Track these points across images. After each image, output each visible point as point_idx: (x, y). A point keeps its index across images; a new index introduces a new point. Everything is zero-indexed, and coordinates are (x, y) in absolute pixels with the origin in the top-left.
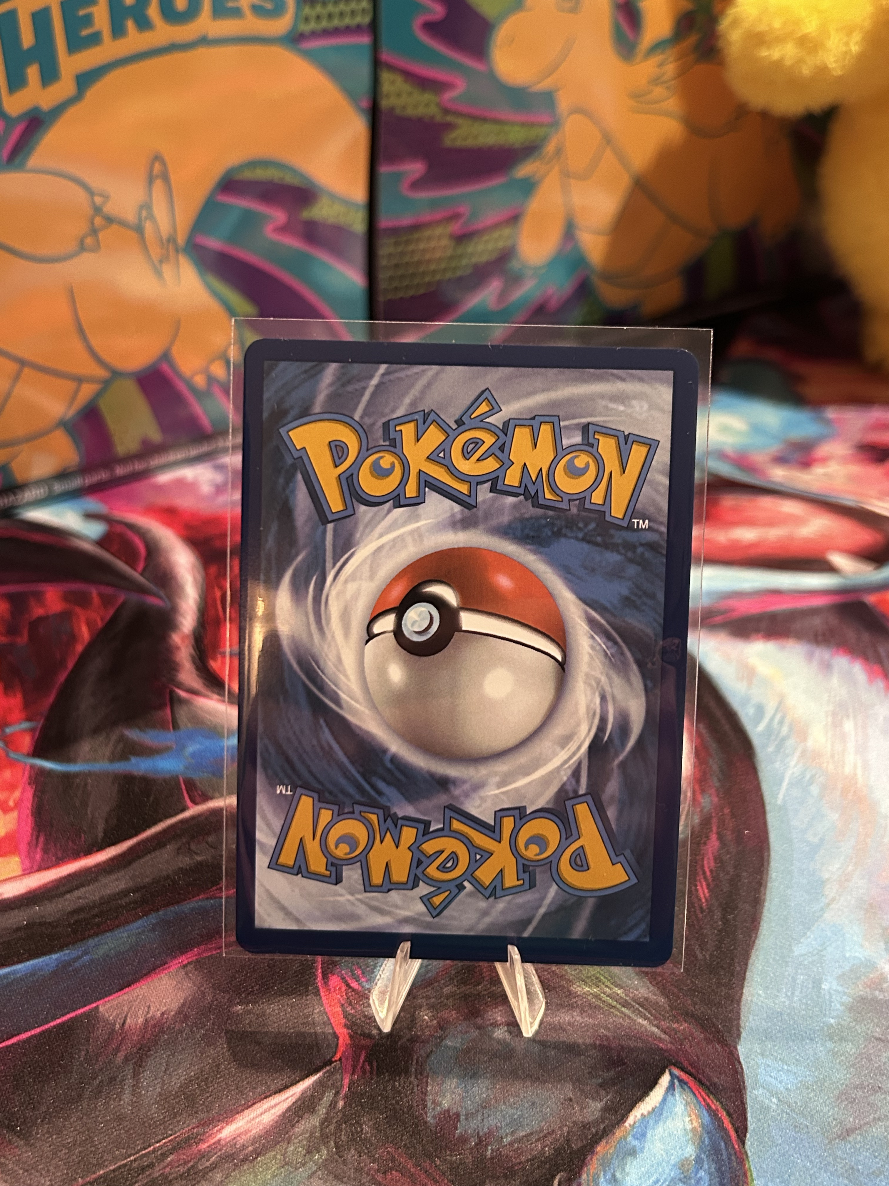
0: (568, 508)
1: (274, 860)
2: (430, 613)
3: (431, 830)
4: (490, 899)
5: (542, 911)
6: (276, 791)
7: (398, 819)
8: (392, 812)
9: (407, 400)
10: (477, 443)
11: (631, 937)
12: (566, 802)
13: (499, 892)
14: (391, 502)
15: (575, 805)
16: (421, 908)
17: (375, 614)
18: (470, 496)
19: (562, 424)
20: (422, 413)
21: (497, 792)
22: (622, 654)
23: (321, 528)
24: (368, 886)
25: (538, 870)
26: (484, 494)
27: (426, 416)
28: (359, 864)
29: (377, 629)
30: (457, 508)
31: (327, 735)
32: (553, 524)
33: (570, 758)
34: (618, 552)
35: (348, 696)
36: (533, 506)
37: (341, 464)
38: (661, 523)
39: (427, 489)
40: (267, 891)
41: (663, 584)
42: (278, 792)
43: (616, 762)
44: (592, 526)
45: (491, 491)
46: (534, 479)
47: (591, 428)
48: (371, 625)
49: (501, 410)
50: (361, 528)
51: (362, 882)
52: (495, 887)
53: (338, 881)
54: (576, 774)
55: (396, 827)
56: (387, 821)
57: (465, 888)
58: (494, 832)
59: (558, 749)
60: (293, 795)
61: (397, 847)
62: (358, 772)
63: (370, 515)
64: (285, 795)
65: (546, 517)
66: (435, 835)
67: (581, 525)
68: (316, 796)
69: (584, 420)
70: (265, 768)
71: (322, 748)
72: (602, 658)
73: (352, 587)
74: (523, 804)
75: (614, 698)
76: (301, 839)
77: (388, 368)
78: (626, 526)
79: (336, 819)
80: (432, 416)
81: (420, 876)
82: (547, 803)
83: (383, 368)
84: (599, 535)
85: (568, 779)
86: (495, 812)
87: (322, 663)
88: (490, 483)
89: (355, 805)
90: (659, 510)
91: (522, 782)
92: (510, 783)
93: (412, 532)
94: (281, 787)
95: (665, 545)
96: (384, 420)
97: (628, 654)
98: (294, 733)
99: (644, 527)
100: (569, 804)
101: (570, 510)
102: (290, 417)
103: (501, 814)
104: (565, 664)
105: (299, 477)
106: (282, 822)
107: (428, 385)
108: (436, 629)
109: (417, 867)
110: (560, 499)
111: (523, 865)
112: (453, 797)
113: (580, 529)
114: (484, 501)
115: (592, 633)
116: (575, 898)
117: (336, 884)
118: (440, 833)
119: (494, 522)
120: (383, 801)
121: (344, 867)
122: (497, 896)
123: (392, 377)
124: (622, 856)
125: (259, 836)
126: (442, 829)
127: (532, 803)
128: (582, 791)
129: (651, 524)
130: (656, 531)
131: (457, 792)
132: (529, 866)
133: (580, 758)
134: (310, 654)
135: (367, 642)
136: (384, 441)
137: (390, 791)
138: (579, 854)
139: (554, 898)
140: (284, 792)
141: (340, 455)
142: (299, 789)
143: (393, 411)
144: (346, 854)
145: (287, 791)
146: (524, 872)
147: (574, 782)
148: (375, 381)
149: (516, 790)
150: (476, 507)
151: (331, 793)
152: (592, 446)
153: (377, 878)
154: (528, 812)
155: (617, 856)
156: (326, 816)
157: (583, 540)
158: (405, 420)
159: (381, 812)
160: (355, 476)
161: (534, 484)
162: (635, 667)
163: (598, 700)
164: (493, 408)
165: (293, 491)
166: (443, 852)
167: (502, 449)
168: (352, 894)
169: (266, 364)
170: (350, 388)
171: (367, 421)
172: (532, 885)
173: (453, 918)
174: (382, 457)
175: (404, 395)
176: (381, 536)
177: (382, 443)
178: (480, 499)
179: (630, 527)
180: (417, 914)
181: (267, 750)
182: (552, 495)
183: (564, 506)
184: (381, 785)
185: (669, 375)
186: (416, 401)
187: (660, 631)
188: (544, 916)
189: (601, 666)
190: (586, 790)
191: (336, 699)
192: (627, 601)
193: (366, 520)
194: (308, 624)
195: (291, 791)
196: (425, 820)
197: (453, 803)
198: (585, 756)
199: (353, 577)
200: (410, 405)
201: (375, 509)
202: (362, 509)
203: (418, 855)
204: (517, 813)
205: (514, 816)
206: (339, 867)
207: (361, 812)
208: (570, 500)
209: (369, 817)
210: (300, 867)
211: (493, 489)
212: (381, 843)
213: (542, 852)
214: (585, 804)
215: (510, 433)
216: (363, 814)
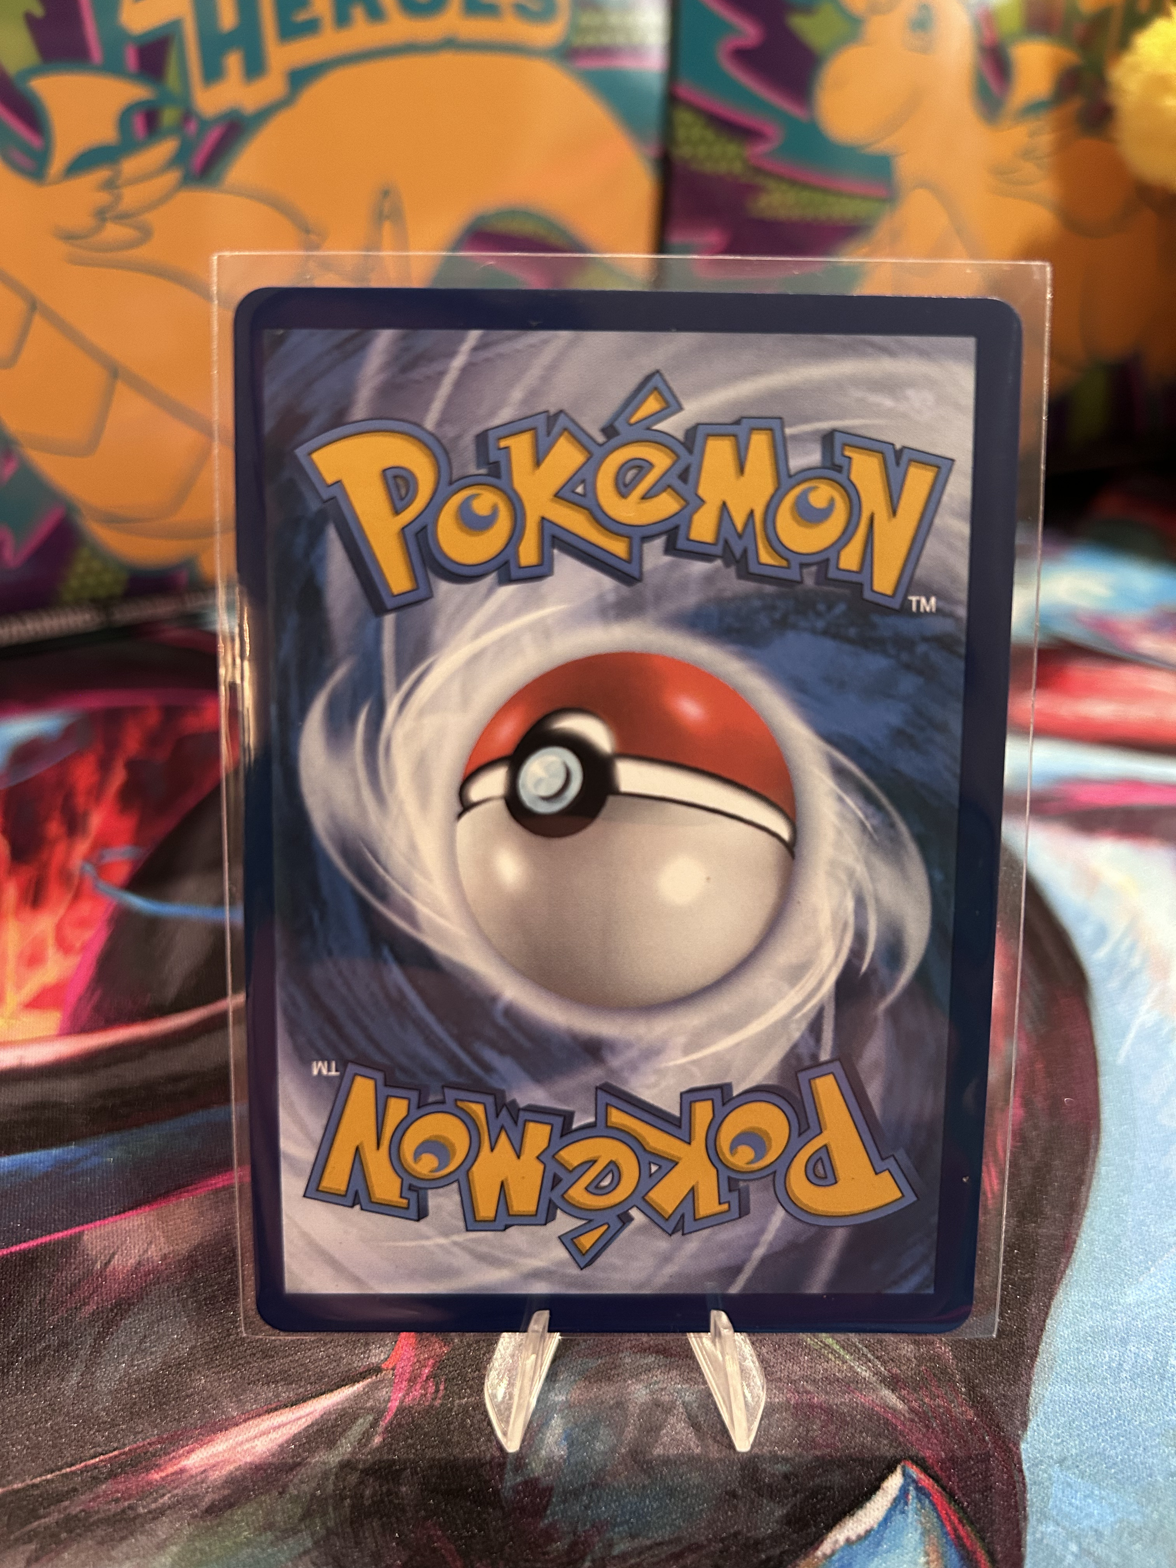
0: (798, 578)
1: (313, 1185)
2: (565, 765)
3: (574, 1126)
4: (674, 1237)
5: (759, 1252)
6: (311, 1069)
7: (519, 1110)
8: (508, 1099)
9: (517, 394)
10: (642, 467)
11: (906, 1288)
12: (800, 1075)
13: (689, 1224)
14: (495, 574)
15: (814, 1078)
16: (561, 1253)
17: (473, 767)
18: (630, 561)
19: (788, 431)
20: (543, 416)
21: (683, 1061)
22: (892, 825)
23: (373, 622)
24: (472, 1221)
25: (752, 1186)
26: (654, 556)
27: (552, 419)
28: (455, 1186)
29: (476, 792)
30: (608, 583)
31: (396, 975)
32: (773, 608)
33: (806, 1001)
34: (885, 653)
35: (429, 907)
36: (738, 577)
37: (403, 510)
38: (956, 602)
40: (304, 1235)
41: (959, 706)
42: (315, 1072)
43: (883, 1006)
44: (841, 608)
45: (666, 552)
46: (739, 529)
47: (838, 439)
48: (466, 786)
49: (680, 408)
50: (442, 620)
51: (461, 1216)
52: (683, 1216)
53: (421, 1214)
54: (815, 1027)
55: (516, 1123)
56: (501, 1116)
57: (631, 1219)
58: (680, 1127)
59: (785, 988)
61: (519, 1157)
62: (452, 1035)
63: (457, 598)
64: (327, 1077)
65: (761, 596)
66: (581, 1134)
67: (821, 607)
68: (379, 1076)
69: (826, 425)
70: (292, 1033)
71: (386, 996)
72: (858, 834)
73: (431, 722)
74: (727, 1081)
75: (877, 900)
76: (357, 1149)
77: (482, 337)
78: (897, 606)
79: (415, 1113)
80: (562, 421)
81: (558, 1201)
82: (767, 1077)
83: (474, 336)
84: (853, 624)
85: (802, 1037)
86: (682, 1094)
87: (383, 854)
88: (665, 537)
90: (954, 580)
91: (724, 1044)
92: (704, 1047)
93: (531, 627)
94: (320, 1064)
95: (963, 638)
96: (478, 429)
97: (902, 828)
98: (340, 973)
99: (928, 609)
100: (803, 1077)
101: (801, 582)
102: (312, 428)
103: (690, 1097)
104: (794, 844)
105: (332, 533)
106: (324, 1122)
107: (553, 367)
108: (576, 793)
109: (553, 1188)
110: (785, 563)
111: (729, 1178)
112: (612, 1072)
113: (819, 615)
114: (656, 569)
115: (842, 793)
116: (813, 1230)
117: (418, 1220)
118: (588, 1133)
119: (670, 607)
120: (494, 1082)
121: (430, 1192)
122: (686, 1231)
123: (488, 354)
124: (892, 1159)
125: (285, 1145)
126: (593, 1125)
127: (743, 1078)
128: (824, 1056)
129: (941, 604)
130: (950, 615)
131: (615, 1062)
132: (738, 1180)
133: (821, 1000)
134: (362, 839)
135: (460, 816)
136: (479, 466)
137: (503, 1064)
138: (821, 1159)
139: (778, 1230)
140: (325, 1072)
141: (403, 493)
142: (350, 1065)
143: (492, 413)
144: (432, 1171)
145: (329, 1070)
146: (730, 1190)
147: (812, 1042)
148: (458, 362)
149: (716, 1057)
150: (641, 580)
151: (404, 1070)
152: (839, 469)
153: (486, 1208)
154: (735, 1093)
155: (883, 1159)
156: (398, 1109)
157: (825, 633)
158: (513, 428)
159: (490, 1100)
160: (429, 528)
161: (740, 537)
162: (912, 848)
163: (850, 904)
164: (668, 406)
165: (322, 559)
166: (593, 1162)
167: (684, 476)
168: (446, 1235)
169: (269, 336)
170: (416, 374)
171: (450, 431)
172: (744, 1211)
173: (614, 1268)
174: (477, 496)
175: (510, 386)
176: (478, 634)
177: (474, 470)
178: (649, 565)
179: (905, 610)
180: (553, 1264)
181: (293, 1002)
182: (771, 556)
183: (793, 574)
184: (490, 1055)
185: (969, 343)
186: (533, 394)
187: (955, 786)
188: (764, 1261)
189: (855, 848)
190: (832, 1053)
191: (410, 915)
192: (900, 736)
193: (450, 608)
194: (357, 789)
195: (337, 1071)
196: (565, 1111)
197: (610, 1081)
198: (830, 997)
199: (433, 705)
200: (525, 402)
201: (467, 587)
202: (443, 587)
203: (553, 1168)
204: (717, 1093)
205: (713, 1100)
206: (421, 1192)
207: (456, 1100)
208: (802, 565)
209: (471, 1108)
210: (356, 1193)
211: (671, 549)
212: (492, 1149)
213: (759, 1156)
214: (831, 1077)
215: (697, 450)
216: (459, 1104)
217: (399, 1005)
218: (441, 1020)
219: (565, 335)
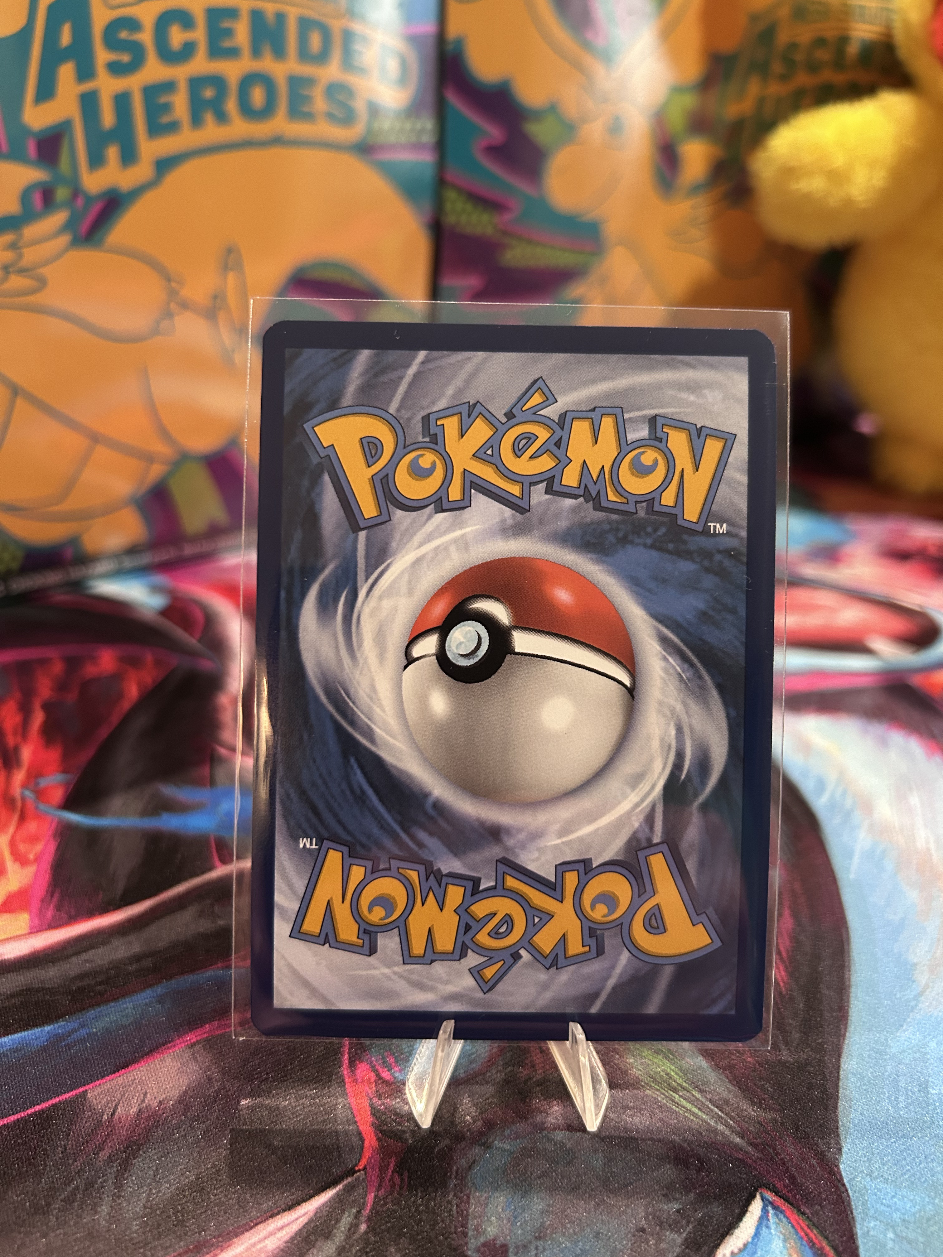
0: (635, 511)
1: (297, 928)
2: (478, 633)
3: (481, 888)
4: (550, 970)
5: (611, 982)
6: (298, 844)
7: (442, 876)
8: (435, 868)
9: (450, 391)
10: (530, 438)
11: (715, 1010)
12: (639, 853)
13: (561, 961)
14: (433, 506)
15: (649, 856)
16: (469, 982)
17: (416, 634)
18: (522, 499)
19: (626, 416)
20: (466, 405)
21: (558, 841)
22: (700, 677)
23: (352, 536)
24: (408, 957)
25: (606, 933)
26: (538, 495)
27: (472, 407)
28: (396, 930)
29: (416, 652)
30: (508, 512)
31: (359, 777)
33: (642, 800)
34: (693, 560)
35: (384, 730)
36: (594, 509)
37: (374, 464)
38: (740, 527)
39: (473, 491)
40: (288, 964)
41: (743, 596)
42: (301, 846)
44: (662, 530)
45: (546, 493)
46: (595, 478)
47: (660, 421)
48: (410, 648)
49: (556, 401)
50: (397, 536)
51: (400, 952)
52: (557, 955)
53: (372, 951)
54: (650, 819)
55: (440, 885)
56: (430, 880)
57: (520, 957)
58: (555, 890)
59: (629, 791)
60: (320, 849)
61: (441, 910)
62: (396, 821)
63: (409, 521)
64: (310, 849)
65: (610, 522)
66: (485, 894)
67: (649, 530)
68: (345, 849)
69: (651, 412)
70: (285, 817)
71: (352, 791)
72: (677, 683)
73: (387, 604)
75: (691, 729)
76: (329, 902)
77: (427, 355)
78: (700, 529)
79: (370, 877)
80: (478, 408)
81: (469, 943)
82: (616, 854)
83: (422, 355)
84: (671, 541)
85: (640, 825)
86: (556, 866)
87: (352, 691)
88: (546, 482)
89: (391, 860)
90: (738, 512)
91: (586, 830)
92: (572, 832)
93: (455, 541)
94: (305, 840)
95: (745, 551)
96: (423, 413)
97: (707, 678)
98: (321, 775)
99: (721, 532)
100: (641, 855)
101: (636, 513)
102: (315, 411)
103: (563, 868)
104: (634, 689)
105: (326, 478)
106: (306, 883)
107: (473, 375)
108: (485, 652)
109: (465, 934)
110: (625, 501)
111: (590, 928)
112: (507, 849)
113: (648, 535)
114: (540, 503)
115: (665, 654)
116: (650, 965)
117: (370, 956)
118: (491, 893)
119: (549, 528)
120: (425, 855)
121: (379, 935)
122: (559, 966)
123: (431, 366)
124: (704, 915)
125: (278, 898)
126: (494, 888)
127: (601, 854)
128: (657, 839)
129: (730, 528)
130: (735, 536)
131: (511, 843)
132: (596, 929)
133: (653, 800)
134: (339, 682)
135: (406, 667)
136: (424, 437)
137: (432, 842)
138: (654, 914)
139: (625, 966)
140: (308, 846)
141: (373, 453)
142: (325, 841)
143: (433, 403)
144: (381, 919)
145: (311, 844)
146: (590, 937)
147: (647, 830)
148: (412, 371)
149: (581, 839)
150: (529, 511)
151: (363, 846)
152: (660, 440)
153: (418, 947)
154: (594, 866)
155: (698, 915)
156: (357, 873)
157: (653, 547)
158: (446, 413)
160: (390, 477)
161: (595, 484)
162: (714, 693)
163: (673, 732)
164: (548, 399)
165: (319, 495)
166: (494, 915)
167: (558, 444)
168: (389, 967)
169: (288, 352)
170: (384, 378)
171: (405, 414)
172: (600, 952)
173: (509, 993)
174: (422, 455)
175: (446, 385)
176: (420, 545)
177: (421, 439)
178: (535, 500)
179: (706, 532)
180: (465, 989)
181: (288, 796)
182: (616, 496)
183: (631, 508)
184: (422, 835)
185: (744, 361)
186: (460, 391)
187: (742, 651)
188: (615, 988)
189: (675, 692)
190: (662, 837)
191: (370, 734)
192: (704, 616)
193: (403, 527)
194: (337, 648)
195: (316, 845)
196: (473, 877)
197: (506, 856)
198: (659, 798)
199: (390, 591)
200: (454, 397)
201: (414, 514)
202: (399, 514)
203: (466, 919)
204: (581, 867)
205: (578, 870)
206: (372, 934)
207: (398, 868)
208: (636, 502)
209: (409, 874)
210: (327, 935)
211: (549, 490)
212: (423, 904)
213: (611, 912)
214: (661, 854)
215: (567, 427)
216: (400, 870)
217: (361, 799)
218: (389, 811)
219: (481, 355)
